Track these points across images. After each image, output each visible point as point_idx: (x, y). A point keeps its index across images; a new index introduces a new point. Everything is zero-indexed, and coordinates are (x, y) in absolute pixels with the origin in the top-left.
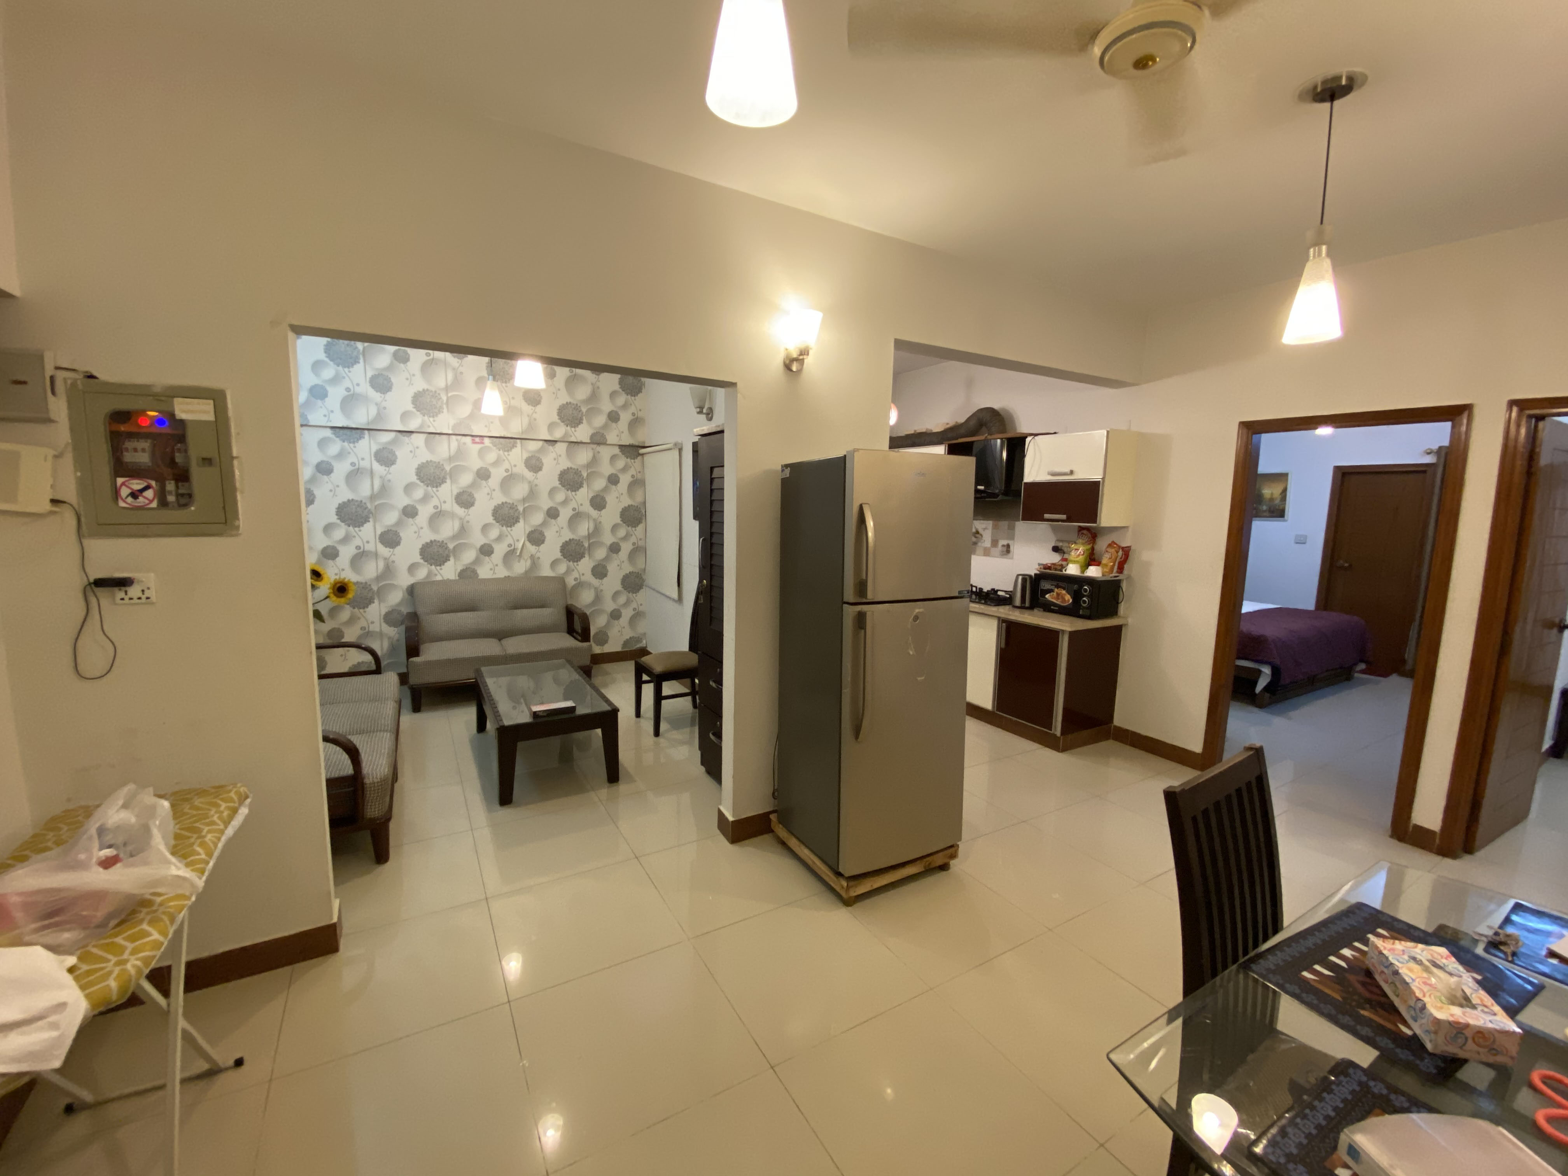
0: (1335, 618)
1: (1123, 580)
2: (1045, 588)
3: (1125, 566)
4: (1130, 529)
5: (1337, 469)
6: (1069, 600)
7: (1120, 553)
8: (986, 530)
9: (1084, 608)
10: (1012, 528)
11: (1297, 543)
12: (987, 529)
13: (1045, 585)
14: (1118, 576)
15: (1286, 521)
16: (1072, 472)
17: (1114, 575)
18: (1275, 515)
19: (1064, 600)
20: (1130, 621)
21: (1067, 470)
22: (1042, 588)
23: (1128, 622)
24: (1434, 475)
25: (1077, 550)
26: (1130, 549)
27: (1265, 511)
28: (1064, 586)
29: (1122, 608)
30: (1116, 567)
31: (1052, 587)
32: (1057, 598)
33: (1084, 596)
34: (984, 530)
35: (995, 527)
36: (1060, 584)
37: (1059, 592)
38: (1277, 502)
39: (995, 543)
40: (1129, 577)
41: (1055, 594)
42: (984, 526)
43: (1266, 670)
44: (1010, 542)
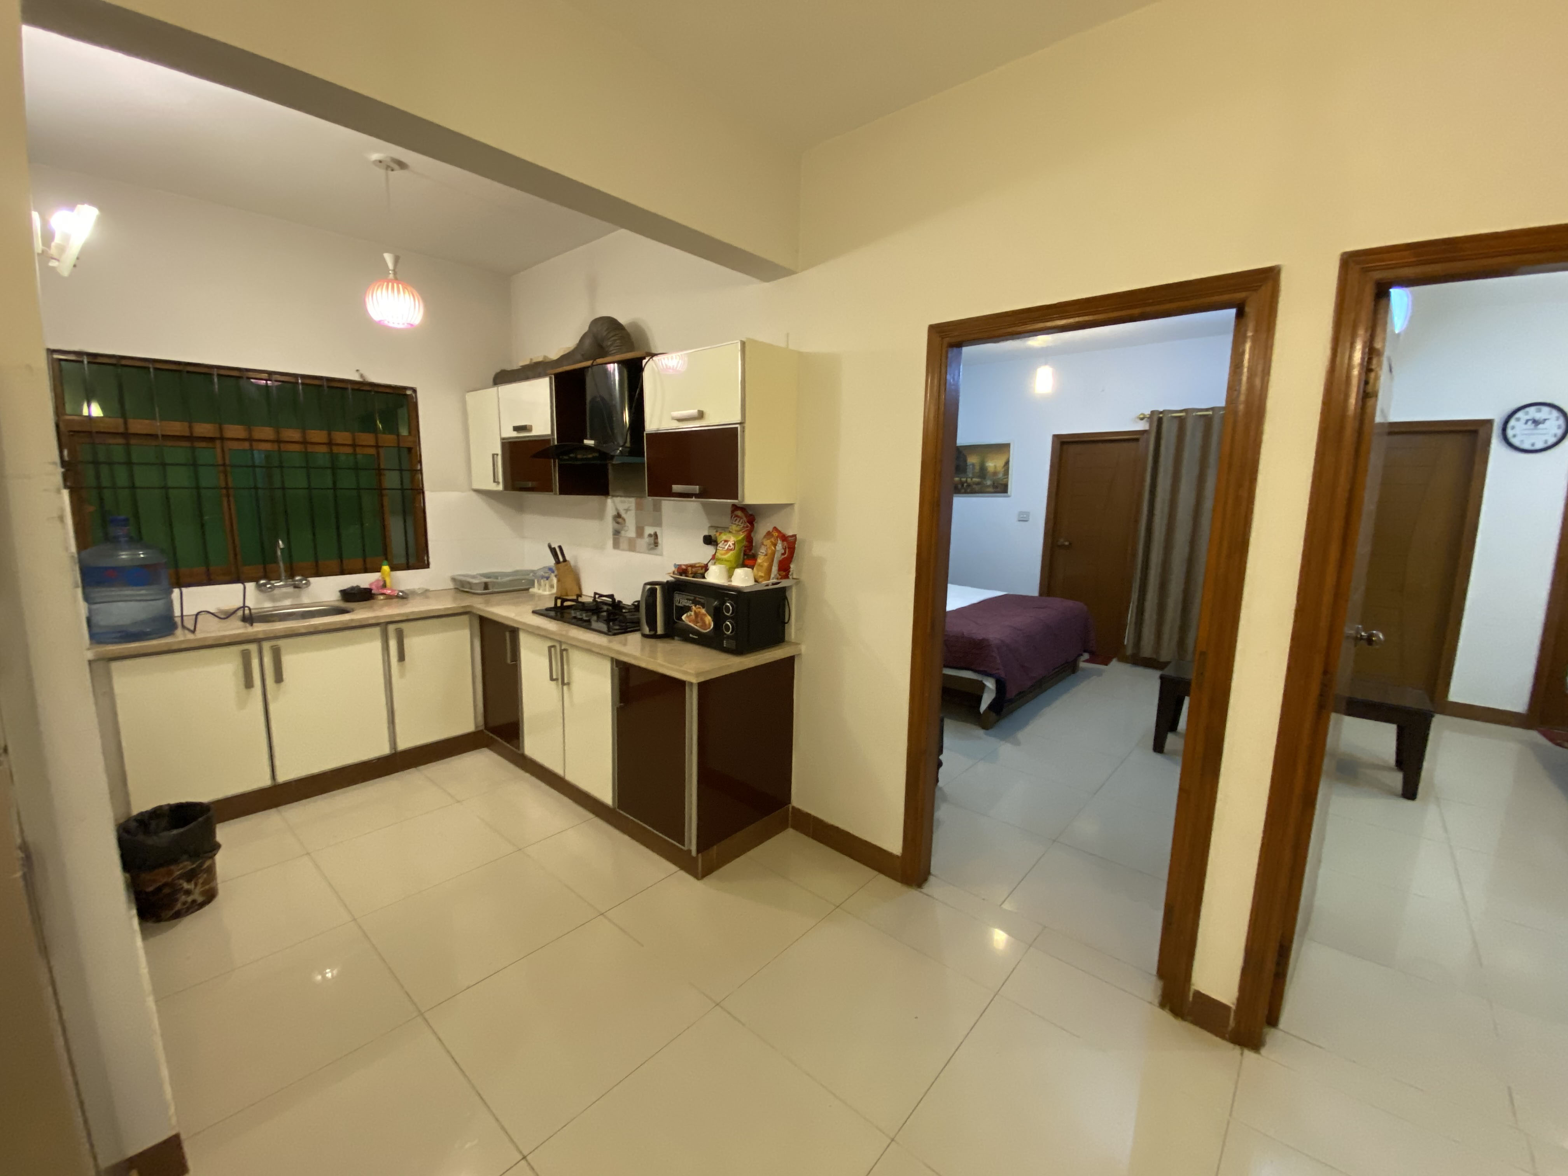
0: (1060, 605)
1: (790, 587)
2: (680, 605)
3: (792, 566)
4: (796, 507)
5: (1056, 437)
6: (710, 625)
7: (779, 546)
8: (629, 512)
9: (728, 637)
10: (657, 508)
11: (1019, 521)
12: (630, 510)
13: (681, 600)
14: (778, 583)
15: (1009, 497)
16: (701, 415)
17: (772, 581)
18: (998, 490)
19: (704, 625)
20: (803, 648)
21: (693, 412)
22: (677, 604)
23: (800, 650)
24: (1148, 441)
25: (726, 541)
26: (796, 539)
27: (988, 486)
28: (702, 601)
29: (792, 631)
30: (775, 569)
31: (688, 604)
32: (696, 622)
33: (727, 618)
34: (626, 513)
35: (639, 507)
36: (699, 598)
37: (698, 610)
38: (1000, 475)
39: (640, 532)
40: (798, 582)
41: (693, 613)
42: (626, 506)
43: (990, 684)
44: (658, 530)
